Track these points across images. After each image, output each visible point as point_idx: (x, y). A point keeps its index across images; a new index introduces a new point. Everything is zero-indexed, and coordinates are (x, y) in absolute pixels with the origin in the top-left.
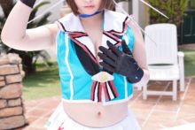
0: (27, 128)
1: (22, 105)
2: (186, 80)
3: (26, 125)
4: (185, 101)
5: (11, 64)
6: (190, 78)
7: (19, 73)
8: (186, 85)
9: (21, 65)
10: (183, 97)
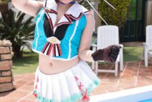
0: (14, 91)
1: (11, 75)
2: (124, 64)
3: (14, 89)
4: (123, 77)
5: (5, 46)
6: (127, 63)
7: (10, 53)
8: (124, 67)
9: (11, 48)
10: (122, 74)
